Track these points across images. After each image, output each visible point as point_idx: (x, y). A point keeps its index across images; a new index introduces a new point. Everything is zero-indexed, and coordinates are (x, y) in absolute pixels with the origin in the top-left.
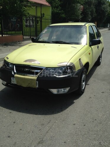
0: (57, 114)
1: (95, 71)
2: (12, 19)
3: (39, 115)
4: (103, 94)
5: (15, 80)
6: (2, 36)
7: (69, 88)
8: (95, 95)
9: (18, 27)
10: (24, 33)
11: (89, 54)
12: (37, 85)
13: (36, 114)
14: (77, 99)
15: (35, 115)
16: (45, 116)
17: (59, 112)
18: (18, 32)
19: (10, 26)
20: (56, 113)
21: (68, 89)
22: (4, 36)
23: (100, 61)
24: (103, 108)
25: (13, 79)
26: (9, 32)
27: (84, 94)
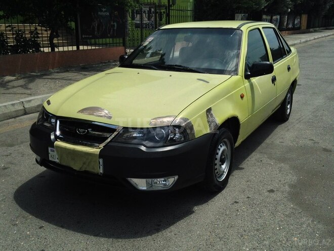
0: (143, 239)
1: (270, 137)
2: (102, 11)
3: (102, 237)
4: (272, 195)
5: (55, 153)
6: (78, 48)
7: (176, 177)
8: (248, 197)
9: (113, 29)
10: (128, 43)
11: (242, 97)
12: (101, 167)
13: (95, 235)
14: (202, 204)
15: (92, 237)
16: (114, 240)
17: (149, 233)
18: (115, 40)
19: (96, 27)
20: (141, 236)
21: (171, 181)
22: (81, 48)
23: (288, 111)
24: (258, 230)
25: (52, 151)
26: (101, 41)
27: (224, 192)
